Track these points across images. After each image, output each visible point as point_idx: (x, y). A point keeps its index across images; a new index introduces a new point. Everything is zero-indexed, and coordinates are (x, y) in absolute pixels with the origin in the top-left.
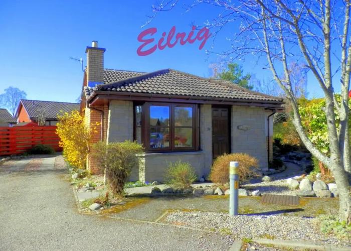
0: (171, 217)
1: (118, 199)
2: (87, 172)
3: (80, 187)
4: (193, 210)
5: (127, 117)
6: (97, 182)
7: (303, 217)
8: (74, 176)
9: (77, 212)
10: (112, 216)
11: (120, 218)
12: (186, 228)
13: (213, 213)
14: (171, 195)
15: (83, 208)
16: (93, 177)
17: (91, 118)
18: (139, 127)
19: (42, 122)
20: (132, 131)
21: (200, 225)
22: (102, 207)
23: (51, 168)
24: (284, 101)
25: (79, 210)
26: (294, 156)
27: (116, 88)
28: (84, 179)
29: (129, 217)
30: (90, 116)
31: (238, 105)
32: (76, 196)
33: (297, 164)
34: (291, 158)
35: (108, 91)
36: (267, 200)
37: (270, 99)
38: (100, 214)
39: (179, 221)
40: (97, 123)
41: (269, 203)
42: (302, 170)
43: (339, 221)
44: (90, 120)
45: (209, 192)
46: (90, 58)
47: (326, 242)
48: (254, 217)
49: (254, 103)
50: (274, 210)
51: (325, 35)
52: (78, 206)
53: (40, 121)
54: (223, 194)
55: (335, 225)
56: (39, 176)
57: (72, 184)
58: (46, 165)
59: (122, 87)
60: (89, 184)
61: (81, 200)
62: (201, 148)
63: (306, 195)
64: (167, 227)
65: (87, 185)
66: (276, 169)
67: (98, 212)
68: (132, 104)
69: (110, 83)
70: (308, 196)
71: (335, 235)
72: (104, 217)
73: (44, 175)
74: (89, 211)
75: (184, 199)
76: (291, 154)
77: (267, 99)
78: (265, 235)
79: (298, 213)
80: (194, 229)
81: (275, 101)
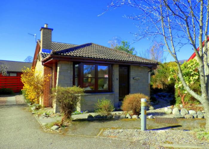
0: (106, 132)
1: (68, 122)
2: (41, 106)
3: (39, 115)
4: (118, 128)
5: (69, 72)
6: (49, 112)
7: (184, 130)
8: (33, 108)
9: (44, 132)
10: (68, 133)
11: (74, 135)
12: (118, 139)
13: (131, 130)
14: (101, 119)
15: (47, 129)
16: (46, 108)
17: (44, 72)
18: (76, 77)
19: (4, 74)
20: (72, 80)
21: (126, 137)
22: (60, 128)
23: (15, 103)
24: (159, 63)
25: (45, 130)
26: (161, 95)
27: (63, 53)
28: (40, 110)
29: (79, 133)
30: (43, 70)
31: (133, 65)
32: (38, 121)
33: (163, 99)
34: (159, 96)
35: (59, 55)
36: (158, 121)
37: (152, 62)
38: (60, 132)
39: (112, 135)
40: (49, 75)
41: (161, 123)
42: (168, 103)
43: (206, 132)
44: (43, 73)
45: (123, 117)
46: (43, 34)
47: (202, 144)
48: (156, 131)
49: (143, 64)
50: (165, 127)
51: (200, 26)
52: (43, 127)
53: (3, 73)
54: (132, 118)
55: (205, 134)
56: (9, 108)
57: (33, 114)
58: (10, 102)
59: (67, 53)
60: (45, 114)
61: (43, 124)
62: (113, 90)
63: (179, 117)
64: (106, 139)
65: (44, 114)
66: (154, 103)
67: (58, 131)
68: (72, 63)
69: (57, 50)
70: (180, 118)
71: (206, 140)
72: (63, 134)
73: (11, 108)
74: (52, 131)
75: (109, 121)
76: (159, 93)
77: (150, 62)
78: (167, 142)
79: (179, 128)
80: (123, 140)
81: (154, 63)
